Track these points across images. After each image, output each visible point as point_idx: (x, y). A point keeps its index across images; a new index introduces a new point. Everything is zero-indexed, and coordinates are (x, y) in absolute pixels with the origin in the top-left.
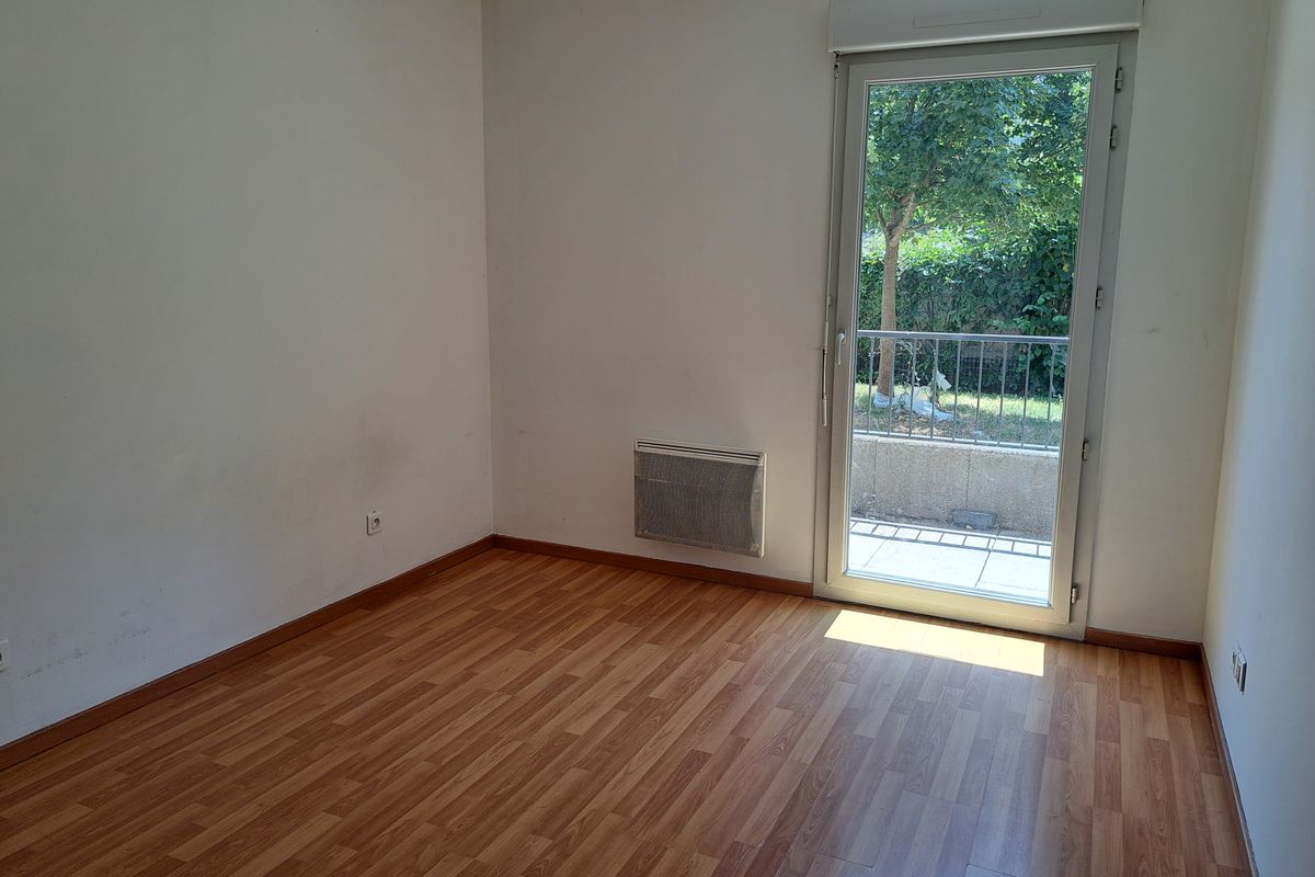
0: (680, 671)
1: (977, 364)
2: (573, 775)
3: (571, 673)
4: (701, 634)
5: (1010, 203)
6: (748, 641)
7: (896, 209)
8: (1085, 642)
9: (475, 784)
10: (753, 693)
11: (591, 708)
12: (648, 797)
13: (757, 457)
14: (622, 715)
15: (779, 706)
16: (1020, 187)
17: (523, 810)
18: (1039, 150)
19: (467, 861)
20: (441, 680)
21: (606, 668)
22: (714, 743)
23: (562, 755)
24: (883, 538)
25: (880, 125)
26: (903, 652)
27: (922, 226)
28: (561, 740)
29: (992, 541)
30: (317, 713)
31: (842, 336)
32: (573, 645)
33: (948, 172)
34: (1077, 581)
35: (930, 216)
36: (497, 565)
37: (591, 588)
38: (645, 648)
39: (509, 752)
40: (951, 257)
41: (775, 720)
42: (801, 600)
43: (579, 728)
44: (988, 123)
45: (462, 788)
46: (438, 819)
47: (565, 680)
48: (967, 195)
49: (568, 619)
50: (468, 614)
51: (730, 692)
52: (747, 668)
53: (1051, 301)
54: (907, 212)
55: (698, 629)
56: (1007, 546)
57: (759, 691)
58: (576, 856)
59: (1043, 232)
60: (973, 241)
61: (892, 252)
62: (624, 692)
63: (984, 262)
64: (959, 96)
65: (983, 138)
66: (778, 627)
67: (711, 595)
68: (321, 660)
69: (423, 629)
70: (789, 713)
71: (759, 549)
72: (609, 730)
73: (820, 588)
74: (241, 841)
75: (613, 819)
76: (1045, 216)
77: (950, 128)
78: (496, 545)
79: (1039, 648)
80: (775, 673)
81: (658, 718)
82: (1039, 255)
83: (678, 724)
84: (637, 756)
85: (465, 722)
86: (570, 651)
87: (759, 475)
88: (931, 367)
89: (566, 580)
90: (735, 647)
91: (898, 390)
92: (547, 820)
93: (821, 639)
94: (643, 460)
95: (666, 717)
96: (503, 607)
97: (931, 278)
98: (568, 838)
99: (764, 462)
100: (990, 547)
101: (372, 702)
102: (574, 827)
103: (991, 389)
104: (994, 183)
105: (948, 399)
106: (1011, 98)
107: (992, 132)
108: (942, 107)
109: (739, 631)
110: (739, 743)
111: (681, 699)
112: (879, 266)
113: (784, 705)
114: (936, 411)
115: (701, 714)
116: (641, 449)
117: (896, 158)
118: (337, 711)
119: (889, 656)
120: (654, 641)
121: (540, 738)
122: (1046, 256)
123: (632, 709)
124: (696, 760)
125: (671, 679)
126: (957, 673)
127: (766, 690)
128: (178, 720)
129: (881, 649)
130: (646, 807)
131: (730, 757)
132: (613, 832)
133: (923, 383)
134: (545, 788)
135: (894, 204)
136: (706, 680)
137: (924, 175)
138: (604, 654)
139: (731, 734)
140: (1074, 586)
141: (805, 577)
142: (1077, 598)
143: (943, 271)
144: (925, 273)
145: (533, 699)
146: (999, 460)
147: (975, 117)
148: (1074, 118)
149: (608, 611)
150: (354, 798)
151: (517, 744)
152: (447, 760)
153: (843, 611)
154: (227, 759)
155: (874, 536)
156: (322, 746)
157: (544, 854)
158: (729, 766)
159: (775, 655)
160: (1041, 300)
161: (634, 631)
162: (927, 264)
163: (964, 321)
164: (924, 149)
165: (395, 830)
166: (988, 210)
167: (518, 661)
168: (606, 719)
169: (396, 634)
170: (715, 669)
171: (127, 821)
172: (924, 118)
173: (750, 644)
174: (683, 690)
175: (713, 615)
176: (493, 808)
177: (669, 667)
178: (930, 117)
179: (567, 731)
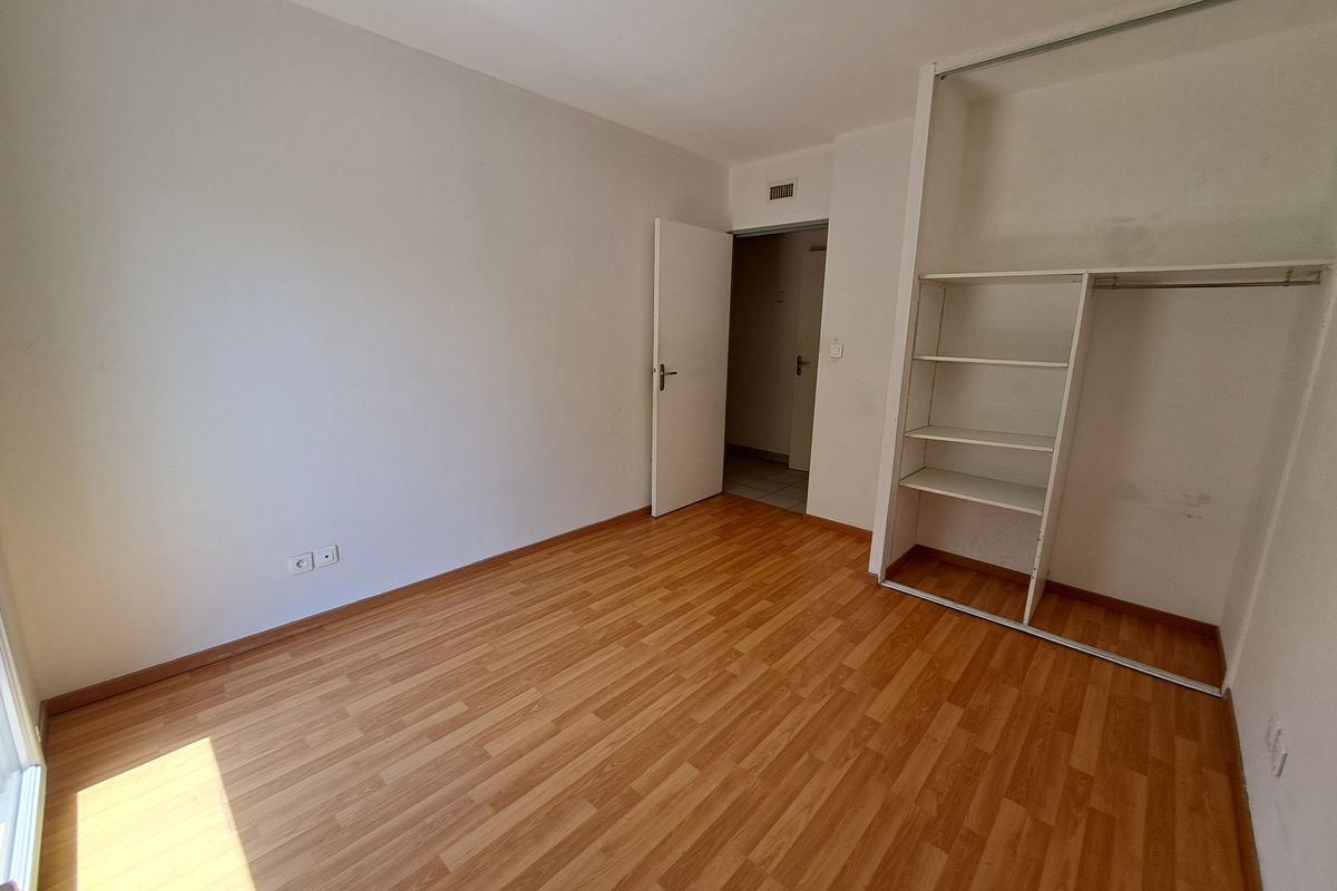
2: (702, 716)
9: (777, 724)
12: (656, 686)
17: (742, 694)
19: (775, 666)
28: (704, 761)
39: (752, 756)
43: (686, 773)
58: (714, 657)
62: (617, 829)
72: (659, 763)
75: (686, 675)
81: (606, 769)
92: (727, 683)
98: (716, 669)
102: (712, 674)
121: (723, 768)
123: (625, 791)
130: (663, 679)
132: (688, 667)
134: (725, 708)
151: (745, 764)
157: (731, 662)
176: (762, 700)
179: (697, 772)
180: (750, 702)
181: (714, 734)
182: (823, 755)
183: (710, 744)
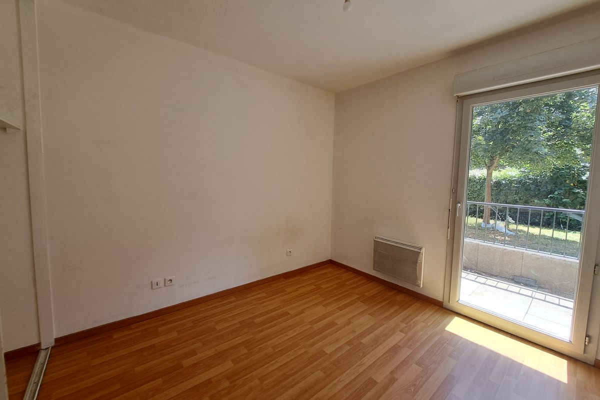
0: (377, 332)
1: (528, 215)
2: (318, 374)
3: (336, 321)
4: (390, 315)
5: (542, 158)
6: (410, 323)
7: (491, 160)
8: (594, 366)
10: (405, 353)
11: (337, 340)
13: (420, 249)
14: (348, 348)
15: (416, 363)
16: (547, 151)
18: (556, 138)
20: (292, 312)
21: (349, 322)
22: (380, 377)
23: (318, 361)
24: (480, 283)
25: (485, 133)
26: (484, 348)
27: (503, 167)
28: (321, 353)
29: (534, 293)
30: (252, 315)
31: (459, 205)
32: (340, 309)
33: (513, 147)
34: (590, 334)
35: (506, 162)
36: (329, 270)
37: (355, 285)
38: (367, 317)
39: (299, 353)
40: (515, 177)
41: (413, 371)
42: (437, 307)
43: (329, 350)
44: (532, 129)
45: (276, 366)
46: (262, 379)
47: (333, 324)
48: (522, 155)
49: (343, 296)
50: (313, 287)
51: (395, 349)
52: (406, 338)
53: (561, 194)
54: (496, 161)
55: (390, 313)
56: (542, 296)
57: (409, 352)
59: (557, 168)
60: (524, 172)
61: (489, 174)
62: (352, 336)
63: (529, 179)
64: (518, 120)
65: (529, 134)
66: (425, 319)
67: (400, 297)
68: (264, 294)
69: (297, 290)
70: (420, 369)
71: (420, 284)
72: (340, 354)
73: (446, 304)
74: (201, 364)
76: (558, 163)
77: (514, 132)
78: (330, 263)
79: (564, 363)
80: (418, 344)
81: (361, 354)
82: (555, 177)
83: (368, 361)
84: (346, 372)
85: (292, 333)
86: (338, 311)
87: (421, 256)
88: (506, 214)
89: (348, 280)
90: (403, 325)
91: (492, 222)
93: (443, 330)
94: (376, 243)
95: (365, 355)
96: (324, 286)
97: (506, 184)
99: (423, 251)
100: (533, 296)
101: (268, 316)
103: (534, 224)
104: (534, 150)
105: (513, 227)
106: (542, 120)
107: (533, 132)
108: (511, 125)
109: (407, 317)
110: (392, 380)
111: (374, 347)
112: (485, 179)
113: (419, 364)
114: (507, 230)
115: (380, 357)
116: (376, 239)
117: (491, 143)
118: (257, 316)
119: (476, 349)
120: (371, 314)
121: (313, 350)
122: (558, 177)
123: (352, 346)
124: (372, 383)
125: (372, 335)
126: (512, 368)
127: (412, 353)
128: (216, 307)
129: (472, 343)
131: (386, 387)
133: (503, 220)
134: (305, 378)
135: (491, 158)
136: (387, 339)
137: (503, 149)
138: (350, 316)
139: (390, 373)
140: (587, 336)
141: (440, 298)
142: (589, 342)
143: (511, 182)
144: (504, 182)
145: (318, 330)
146: (538, 259)
147: (525, 127)
148: (573, 126)
149: (358, 296)
150: (242, 357)
151: (304, 350)
152: (278, 350)
153: (456, 317)
154: (218, 327)
155: (476, 282)
156: (246, 330)
158: (384, 393)
159: (420, 334)
160: (556, 193)
161: (365, 307)
162: (504, 179)
163: (520, 199)
164: (503, 140)
165: (246, 379)
166: (531, 160)
167: (320, 310)
168: (341, 348)
169: (288, 290)
170: (392, 334)
171: (182, 343)
172: (503, 129)
173: (410, 325)
174: (376, 342)
175: (398, 307)
176: (282, 381)
177: (373, 329)
178: (506, 129)
179: (324, 350)
180: (290, 380)
181: (314, 364)
182: (270, 350)
183: (317, 359)
